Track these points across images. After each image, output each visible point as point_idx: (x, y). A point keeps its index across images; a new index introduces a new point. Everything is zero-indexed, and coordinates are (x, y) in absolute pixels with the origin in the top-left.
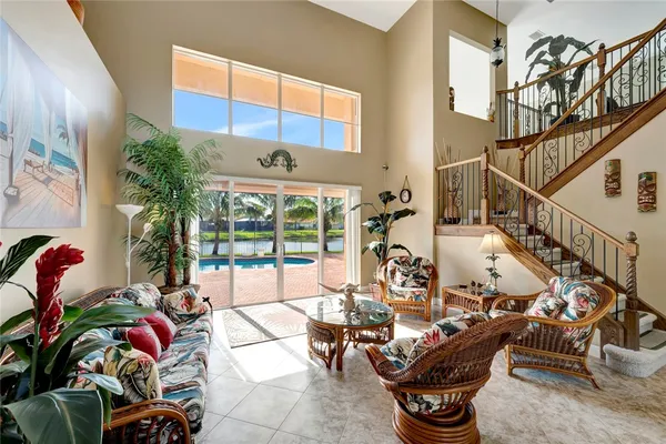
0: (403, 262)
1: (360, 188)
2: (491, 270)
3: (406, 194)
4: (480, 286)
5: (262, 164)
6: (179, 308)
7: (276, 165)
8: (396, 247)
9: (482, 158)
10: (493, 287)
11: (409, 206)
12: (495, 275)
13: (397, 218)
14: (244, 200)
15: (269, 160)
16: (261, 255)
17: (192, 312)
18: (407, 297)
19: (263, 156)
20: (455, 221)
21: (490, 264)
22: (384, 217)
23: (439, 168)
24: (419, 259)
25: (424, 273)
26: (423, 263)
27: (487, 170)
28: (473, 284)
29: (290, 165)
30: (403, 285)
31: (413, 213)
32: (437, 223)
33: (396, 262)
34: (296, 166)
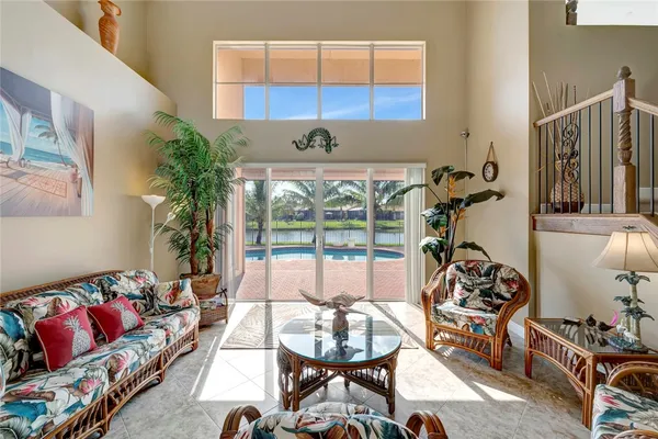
0: (470, 269)
1: (424, 166)
2: (627, 301)
3: (491, 169)
4: (604, 327)
5: (297, 147)
6: (163, 299)
7: (312, 147)
8: (465, 246)
9: (618, 91)
10: (630, 336)
11: (495, 186)
12: (639, 314)
13: (468, 204)
14: (341, 190)
15: (305, 141)
16: (351, 245)
17: (175, 304)
18: (461, 323)
19: (298, 138)
20: (573, 208)
21: (625, 289)
22: (455, 203)
23: (539, 123)
24: (498, 267)
25: (502, 289)
26: (502, 273)
27: (628, 110)
28: (591, 321)
29: (329, 143)
30: (463, 303)
31: (500, 196)
32: (535, 211)
33: (459, 268)
34: (336, 145)
